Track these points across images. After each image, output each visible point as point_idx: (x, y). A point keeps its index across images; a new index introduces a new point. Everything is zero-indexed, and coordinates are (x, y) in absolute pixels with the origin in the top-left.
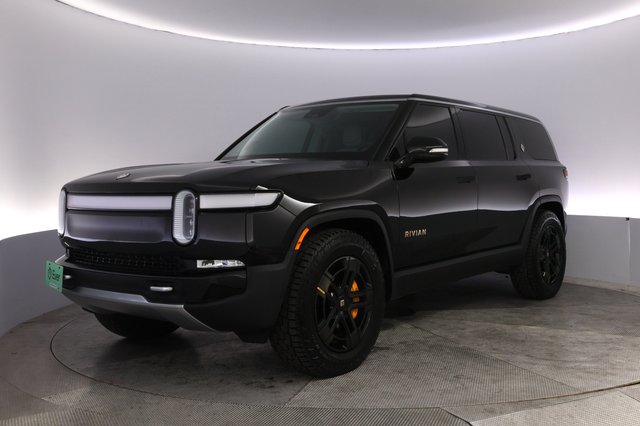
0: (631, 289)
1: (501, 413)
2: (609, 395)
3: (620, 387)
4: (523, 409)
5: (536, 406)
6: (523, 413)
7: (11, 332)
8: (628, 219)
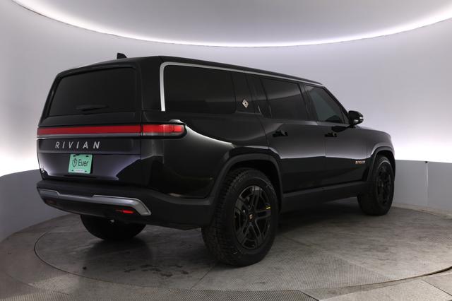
0: (429, 210)
1: (341, 294)
2: (413, 282)
3: (421, 276)
4: (355, 291)
5: (364, 289)
6: (356, 294)
7: (8, 239)
8: (426, 162)
